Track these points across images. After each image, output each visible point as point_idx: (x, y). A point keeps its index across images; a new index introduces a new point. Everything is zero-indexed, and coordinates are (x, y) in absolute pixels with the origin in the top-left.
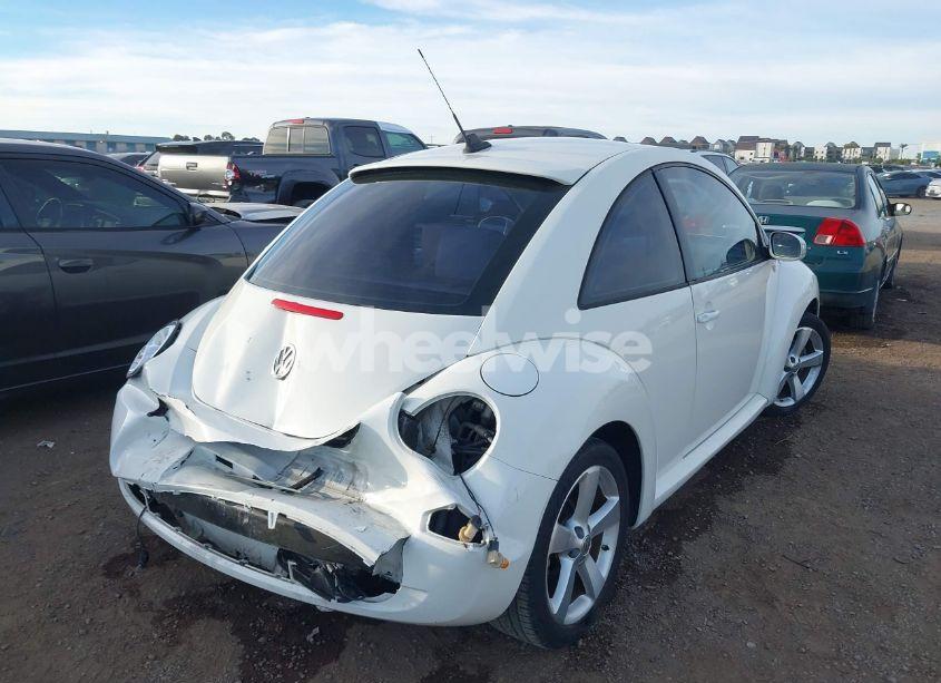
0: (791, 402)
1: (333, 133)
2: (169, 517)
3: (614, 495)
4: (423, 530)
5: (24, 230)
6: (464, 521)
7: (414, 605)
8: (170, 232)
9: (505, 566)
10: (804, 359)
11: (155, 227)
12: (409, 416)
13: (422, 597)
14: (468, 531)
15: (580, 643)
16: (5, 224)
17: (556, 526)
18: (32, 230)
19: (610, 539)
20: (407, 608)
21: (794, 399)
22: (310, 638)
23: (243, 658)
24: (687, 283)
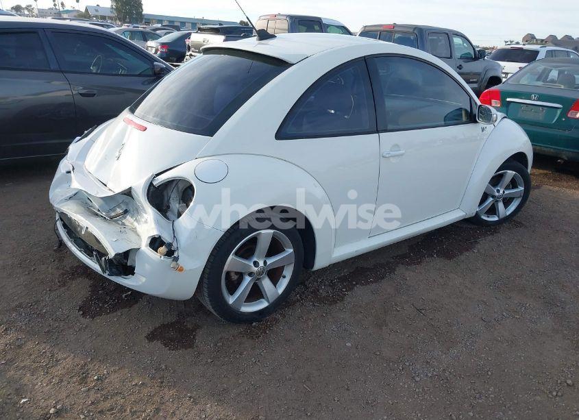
0: (496, 219)
1: (291, 24)
2: (65, 226)
3: (290, 248)
4: (146, 246)
5: (62, 72)
6: (162, 243)
7: (140, 283)
8: (146, 79)
9: (181, 270)
10: (506, 192)
11: (139, 75)
12: (154, 186)
13: (144, 280)
14: (163, 249)
15: (254, 324)
16: (52, 68)
17: (231, 257)
18: (66, 72)
19: (288, 273)
20: (137, 284)
21: (499, 217)
22: (124, 296)
23: (87, 298)
24: (378, 132)
